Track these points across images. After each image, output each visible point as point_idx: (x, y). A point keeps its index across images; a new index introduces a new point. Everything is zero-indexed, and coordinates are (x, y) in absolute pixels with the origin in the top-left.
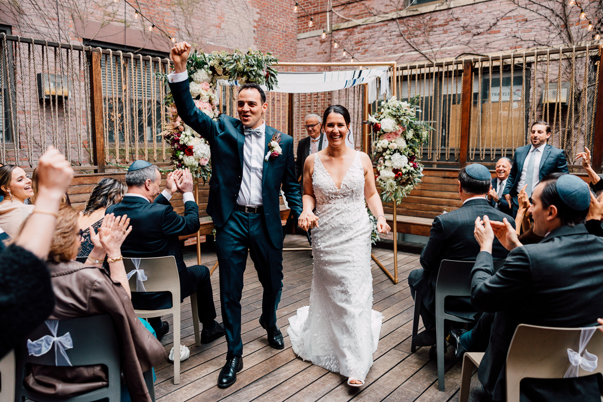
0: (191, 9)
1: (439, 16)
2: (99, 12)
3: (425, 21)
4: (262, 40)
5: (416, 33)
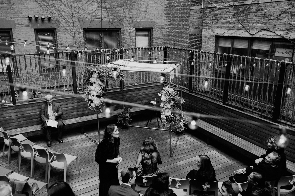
0: (132, 6)
1: (253, 7)
2: (90, 16)
3: (247, 9)
4: (169, 14)
5: (242, 14)
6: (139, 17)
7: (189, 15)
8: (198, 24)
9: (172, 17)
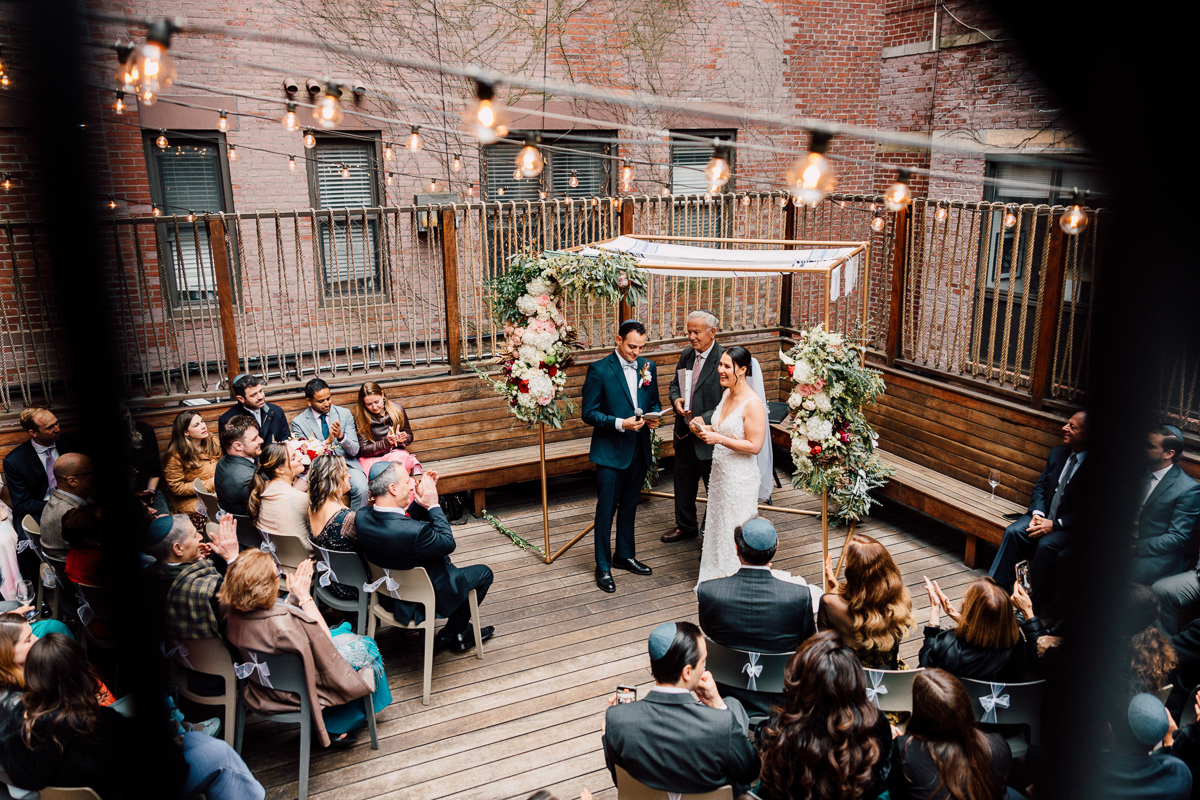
0: (660, 45)
4: (801, 74)
6: (687, 88)
7: (877, 80)
8: (913, 115)
9: (809, 88)
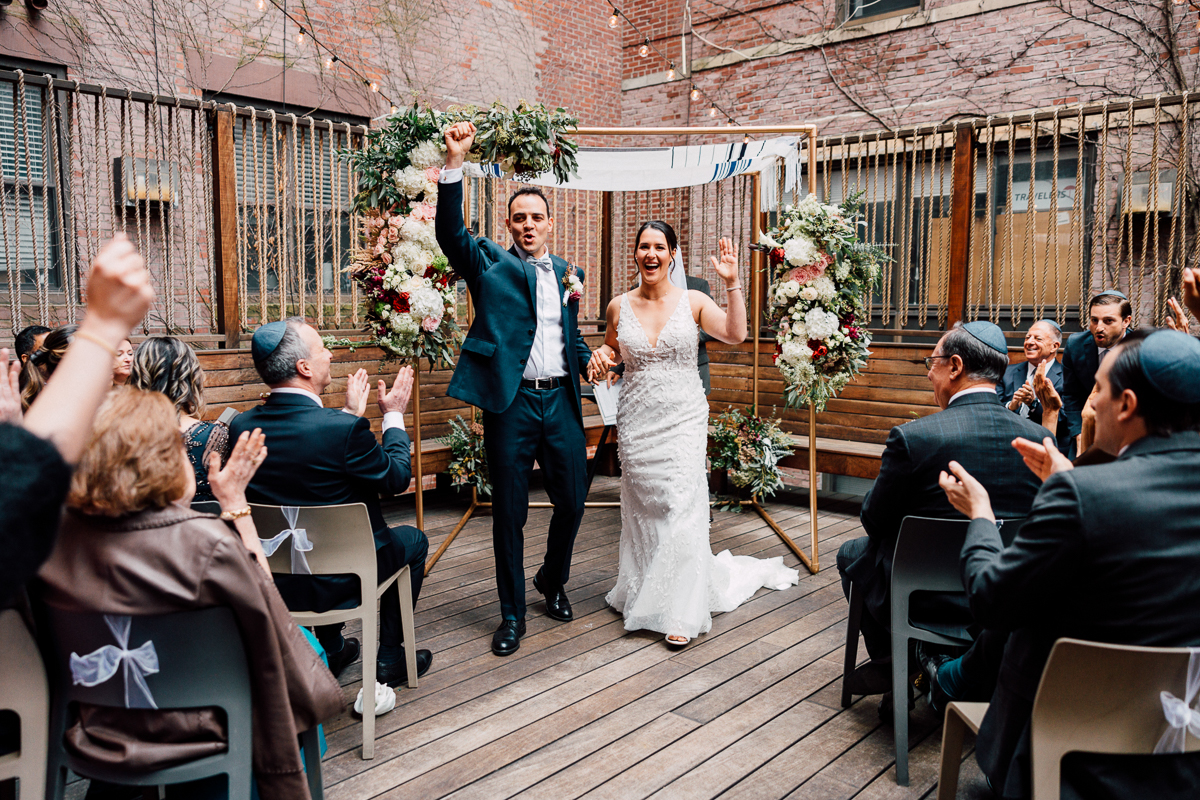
0: (414, 32)
1: (908, 39)
2: (234, 39)
3: (879, 51)
4: (553, 92)
5: (861, 74)
6: (443, 84)
7: (618, 112)
